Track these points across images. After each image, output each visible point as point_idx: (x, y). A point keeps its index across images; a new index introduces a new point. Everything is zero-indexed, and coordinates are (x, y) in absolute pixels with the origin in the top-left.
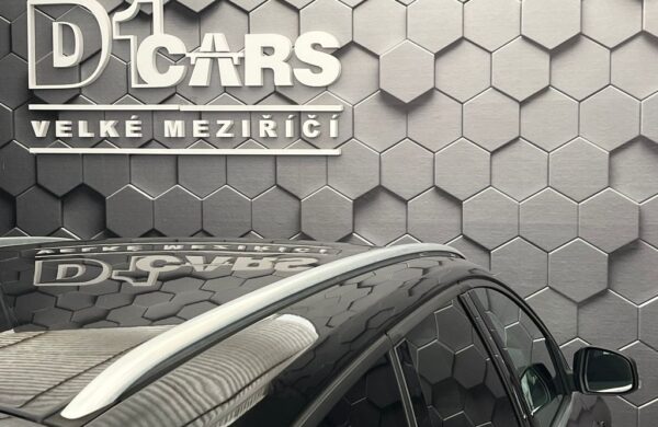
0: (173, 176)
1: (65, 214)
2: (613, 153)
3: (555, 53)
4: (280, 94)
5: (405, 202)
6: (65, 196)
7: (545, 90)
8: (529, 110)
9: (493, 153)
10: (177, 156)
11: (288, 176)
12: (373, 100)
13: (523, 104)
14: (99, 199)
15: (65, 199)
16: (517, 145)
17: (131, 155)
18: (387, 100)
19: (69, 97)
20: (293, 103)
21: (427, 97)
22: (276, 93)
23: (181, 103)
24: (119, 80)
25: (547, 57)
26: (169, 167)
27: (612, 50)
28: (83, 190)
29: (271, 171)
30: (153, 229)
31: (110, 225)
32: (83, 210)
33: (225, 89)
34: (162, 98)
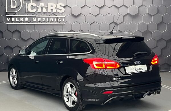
0: (34, 28)
1: (13, 35)
2: (109, 24)
4: (54, 14)
7: (99, 14)
9: (90, 24)
10: (35, 25)
11: (55, 28)
12: (70, 15)
13: (95, 16)
14: (20, 32)
15: (13, 32)
16: (94, 23)
18: (73, 15)
19: (14, 14)
20: (56, 15)
21: (80, 15)
22: (53, 14)
23: (36, 15)
24: (24, 11)
25: (99, 9)
26: (33, 26)
27: (109, 8)
28: (17, 30)
29: (52, 27)
30: (30, 38)
31: (22, 37)
32: (17, 34)
33: (44, 13)
34: (32, 14)
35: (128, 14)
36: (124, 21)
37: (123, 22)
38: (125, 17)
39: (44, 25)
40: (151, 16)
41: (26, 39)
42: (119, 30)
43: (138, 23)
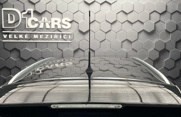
1: (11, 54)
2: (122, 42)
3: (112, 24)
4: (58, 30)
5: (84, 51)
6: (11, 50)
7: (110, 30)
8: (107, 34)
9: (100, 42)
10: (36, 42)
11: (60, 46)
12: (77, 32)
13: (106, 33)
14: (19, 51)
15: (11, 51)
16: (105, 40)
17: (26, 42)
18: (80, 32)
19: (12, 30)
20: (61, 32)
21: (88, 31)
23: (37, 31)
24: (24, 26)
25: (110, 24)
26: (34, 45)
27: (122, 23)
28: (15, 49)
29: (57, 45)
30: (31, 57)
31: (21, 56)
32: (15, 53)
33: (47, 29)
34: (33, 30)
35: (144, 30)
36: (139, 38)
37: (137, 39)
38: (139, 34)
39: (47, 42)
40: (169, 33)
41: (26, 59)
42: (133, 49)
43: (155, 40)
